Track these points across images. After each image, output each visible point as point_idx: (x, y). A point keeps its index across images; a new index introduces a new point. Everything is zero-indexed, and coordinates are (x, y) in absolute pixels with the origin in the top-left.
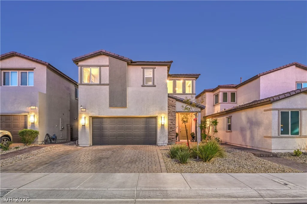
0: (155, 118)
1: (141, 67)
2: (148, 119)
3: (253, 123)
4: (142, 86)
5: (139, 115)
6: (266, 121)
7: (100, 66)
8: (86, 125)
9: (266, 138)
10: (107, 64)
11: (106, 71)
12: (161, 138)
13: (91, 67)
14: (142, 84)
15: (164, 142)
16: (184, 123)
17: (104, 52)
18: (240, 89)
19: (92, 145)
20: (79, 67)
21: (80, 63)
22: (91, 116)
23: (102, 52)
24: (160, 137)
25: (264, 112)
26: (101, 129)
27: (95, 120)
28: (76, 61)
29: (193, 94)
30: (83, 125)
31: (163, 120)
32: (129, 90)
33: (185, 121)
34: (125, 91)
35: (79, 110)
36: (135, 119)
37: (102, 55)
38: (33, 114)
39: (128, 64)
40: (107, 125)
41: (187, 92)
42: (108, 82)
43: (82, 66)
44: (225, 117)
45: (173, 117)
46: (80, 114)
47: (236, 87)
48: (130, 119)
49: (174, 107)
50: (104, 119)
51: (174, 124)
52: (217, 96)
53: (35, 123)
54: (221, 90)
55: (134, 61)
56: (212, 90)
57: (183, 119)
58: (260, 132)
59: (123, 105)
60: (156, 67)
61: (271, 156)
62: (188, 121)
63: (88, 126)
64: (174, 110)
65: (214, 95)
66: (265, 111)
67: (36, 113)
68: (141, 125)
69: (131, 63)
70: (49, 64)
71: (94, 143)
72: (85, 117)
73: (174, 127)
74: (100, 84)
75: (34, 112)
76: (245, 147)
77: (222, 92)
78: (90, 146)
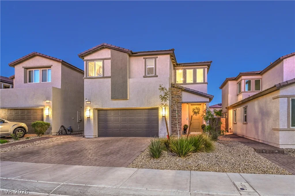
0: (157, 109)
1: (142, 57)
2: (150, 111)
3: (265, 114)
4: (144, 77)
5: (140, 106)
6: (274, 111)
7: (103, 60)
8: (91, 117)
9: (274, 131)
10: (110, 56)
11: (108, 63)
12: (162, 130)
13: (95, 61)
14: (144, 75)
15: (165, 134)
16: (195, 115)
17: (106, 45)
19: (97, 136)
20: (85, 62)
21: (86, 58)
22: (97, 109)
23: (104, 46)
26: (106, 121)
27: (101, 112)
28: (82, 56)
29: (204, 83)
30: (88, 117)
31: (164, 112)
32: (130, 82)
33: (196, 113)
34: (126, 82)
35: (85, 103)
36: (138, 110)
37: (105, 48)
38: (48, 107)
39: (130, 56)
40: (111, 117)
42: (110, 75)
43: (87, 61)
44: (242, 107)
45: (179, 108)
46: (86, 106)
47: (261, 74)
48: (132, 111)
49: (179, 98)
50: (108, 111)
51: (180, 115)
52: (240, 84)
53: (49, 116)
54: (243, 77)
55: (134, 52)
56: (235, 78)
57: (194, 110)
59: (124, 97)
60: (158, 56)
61: (276, 153)
62: (200, 112)
63: (93, 118)
64: (180, 101)
65: (237, 84)
66: (274, 99)
67: (50, 106)
68: (143, 117)
69: (132, 54)
70: (62, 61)
71: (101, 134)
72: (90, 110)
73: (180, 119)
74: (104, 77)
77: (245, 79)
78: (95, 137)
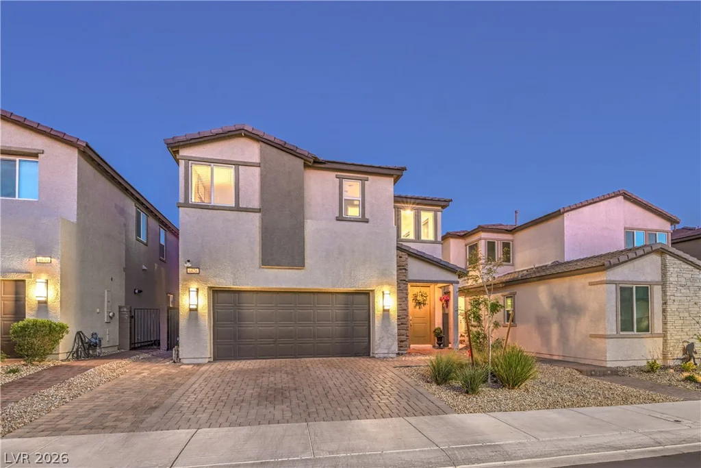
0: (367, 294)
1: (332, 175)
2: (351, 297)
3: (566, 310)
4: (338, 219)
5: (334, 287)
6: (593, 306)
7: (237, 164)
8: (200, 308)
9: (593, 339)
10: (256, 159)
11: (252, 177)
12: (383, 341)
13: (212, 164)
14: (337, 215)
15: (389, 349)
16: (418, 307)
17: (250, 130)
18: (521, 236)
19: (212, 360)
20: (182, 163)
21: (184, 152)
22: (213, 288)
23: (243, 131)
24: (380, 338)
25: (589, 287)
26: (238, 319)
27: (221, 295)
28: (174, 147)
30: (191, 310)
31: (386, 300)
32: (310, 227)
33: (419, 303)
34: (301, 227)
35: (182, 271)
36: (320, 295)
37: (242, 136)
38: (44, 277)
39: (306, 166)
40: (251, 309)
41: (423, 238)
42: (256, 204)
43: (188, 159)
44: (500, 294)
45: (404, 293)
46: (185, 280)
47: (511, 231)
48: (308, 295)
49: (404, 271)
50: (243, 295)
52: (473, 248)
53: (49, 303)
54: (483, 235)
55: (321, 158)
56: (463, 234)
58: (581, 328)
59: (296, 260)
60: (370, 177)
61: (609, 375)
62: (427, 302)
63: (207, 311)
64: (404, 278)
65: (466, 245)
66: (591, 284)
67: (52, 275)
68: (335, 310)
69: (315, 163)
70: (87, 145)
71: (220, 354)
72: (198, 289)
74: (237, 208)
75: (47, 272)
76: (547, 357)
77: (485, 239)
78: (208, 362)
